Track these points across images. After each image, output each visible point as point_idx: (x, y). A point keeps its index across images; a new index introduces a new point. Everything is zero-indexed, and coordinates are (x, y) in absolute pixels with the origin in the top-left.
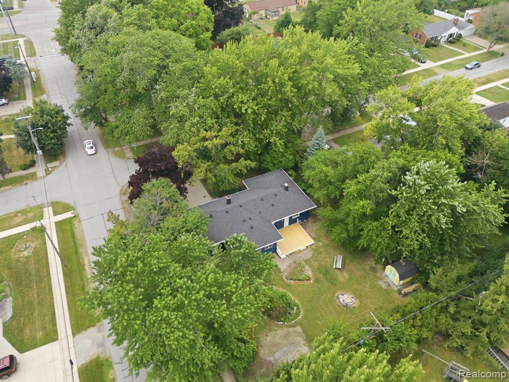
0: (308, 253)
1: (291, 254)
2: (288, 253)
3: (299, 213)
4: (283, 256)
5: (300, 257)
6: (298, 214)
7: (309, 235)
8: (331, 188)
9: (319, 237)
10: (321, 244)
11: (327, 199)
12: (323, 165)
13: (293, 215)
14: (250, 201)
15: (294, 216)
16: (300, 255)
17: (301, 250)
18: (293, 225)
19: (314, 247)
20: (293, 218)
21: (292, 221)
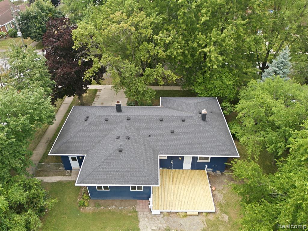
0: (198, 224)
1: (169, 213)
2: (165, 210)
3: (210, 156)
4: (155, 212)
5: (181, 225)
6: (207, 158)
7: (214, 196)
8: (273, 135)
9: (228, 205)
10: (226, 218)
11: (260, 151)
12: (269, 96)
13: (199, 156)
14: (144, 116)
15: (201, 158)
16: (182, 221)
17: (188, 214)
18: (197, 172)
19: (211, 217)
20: (199, 161)
21: (196, 165)
